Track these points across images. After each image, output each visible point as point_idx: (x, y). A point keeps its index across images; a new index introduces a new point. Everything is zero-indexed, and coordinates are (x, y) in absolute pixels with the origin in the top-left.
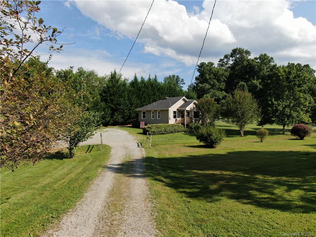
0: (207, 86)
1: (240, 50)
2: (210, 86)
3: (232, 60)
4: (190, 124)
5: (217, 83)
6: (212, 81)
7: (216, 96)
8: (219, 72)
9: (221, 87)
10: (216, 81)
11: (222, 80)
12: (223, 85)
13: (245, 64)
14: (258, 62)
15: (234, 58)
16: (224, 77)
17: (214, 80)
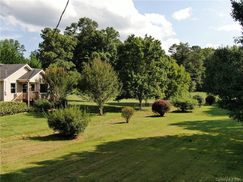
0: (54, 55)
1: (88, 20)
2: (56, 55)
4: (36, 101)
5: (64, 52)
6: (59, 50)
8: (66, 40)
9: (68, 56)
10: (62, 50)
11: (70, 49)
12: (71, 55)
13: (93, 35)
14: (105, 35)
16: (72, 47)
17: (61, 48)
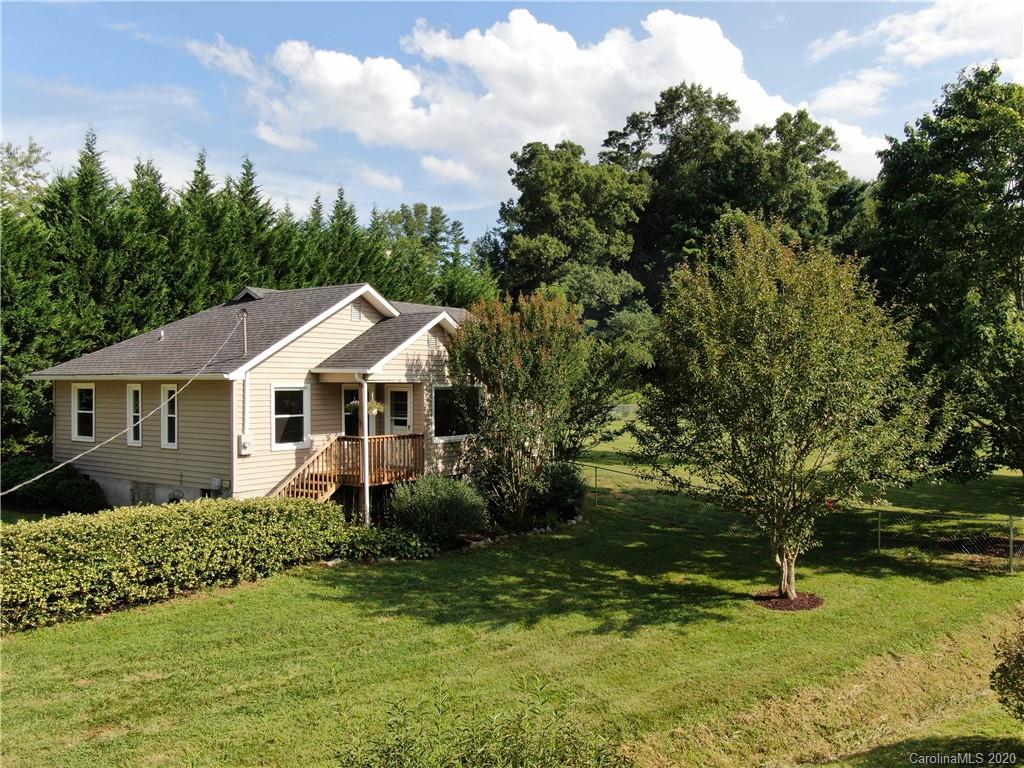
0: (554, 247)
1: (696, 93)
2: (564, 247)
3: (662, 137)
5: (598, 234)
6: (576, 224)
7: (592, 293)
8: (605, 182)
9: (613, 250)
10: (591, 225)
11: (620, 221)
12: (625, 243)
13: (716, 152)
14: (775, 147)
15: (668, 130)
16: (628, 208)
17: (583, 217)
